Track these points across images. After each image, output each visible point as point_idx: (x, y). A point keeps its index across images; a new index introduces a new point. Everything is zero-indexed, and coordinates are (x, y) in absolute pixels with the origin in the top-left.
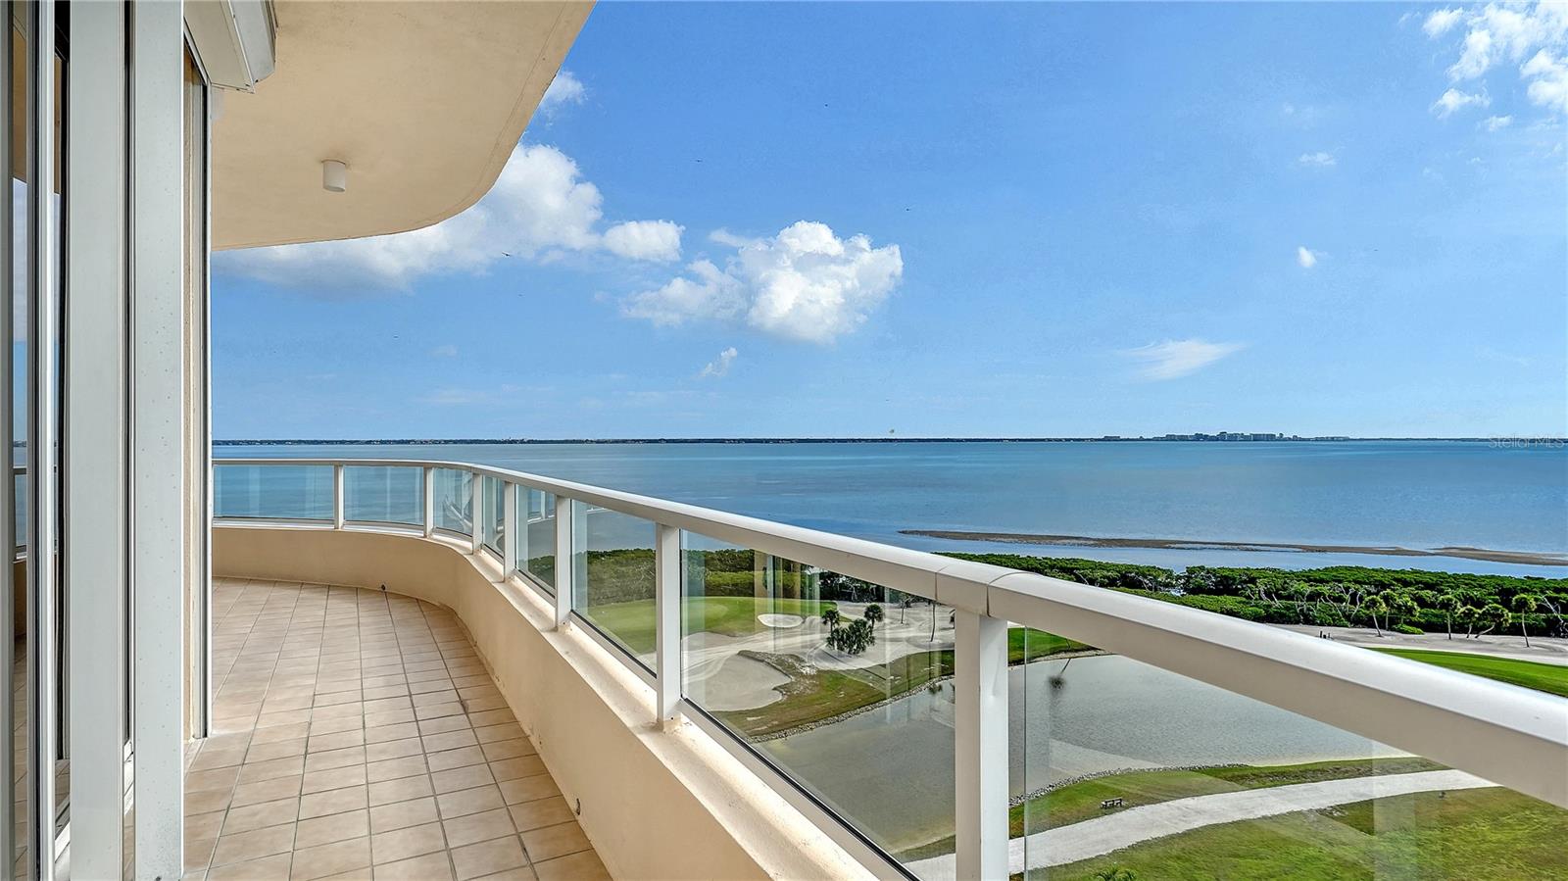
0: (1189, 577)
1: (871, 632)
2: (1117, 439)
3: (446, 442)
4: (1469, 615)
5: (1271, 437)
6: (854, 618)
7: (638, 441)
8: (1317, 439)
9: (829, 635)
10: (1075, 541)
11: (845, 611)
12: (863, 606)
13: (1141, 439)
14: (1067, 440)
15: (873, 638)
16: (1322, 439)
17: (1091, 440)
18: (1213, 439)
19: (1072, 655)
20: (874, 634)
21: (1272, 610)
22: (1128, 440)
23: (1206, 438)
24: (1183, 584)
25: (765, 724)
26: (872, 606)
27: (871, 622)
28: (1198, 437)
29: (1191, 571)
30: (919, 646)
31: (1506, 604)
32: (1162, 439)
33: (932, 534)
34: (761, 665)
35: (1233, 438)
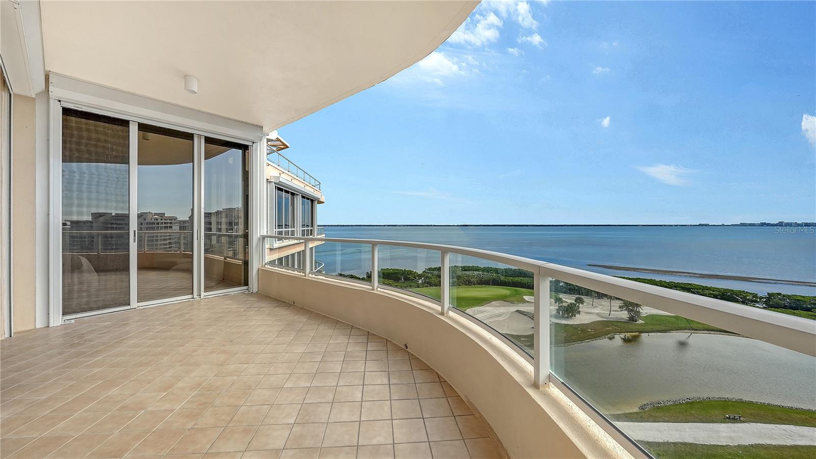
0: (770, 298)
1: (578, 308)
2: (707, 225)
3: (407, 226)
6: (569, 301)
7: (472, 225)
9: (557, 308)
10: (687, 274)
11: (565, 298)
12: (575, 297)
13: (723, 225)
15: (580, 311)
17: (691, 225)
18: (773, 225)
19: (693, 332)
20: (580, 310)
22: (714, 226)
23: (769, 225)
24: (765, 301)
25: (529, 342)
26: (578, 297)
27: (578, 304)
29: (770, 295)
30: (602, 317)
32: (737, 225)
33: (604, 267)
34: (526, 317)
35: (789, 225)
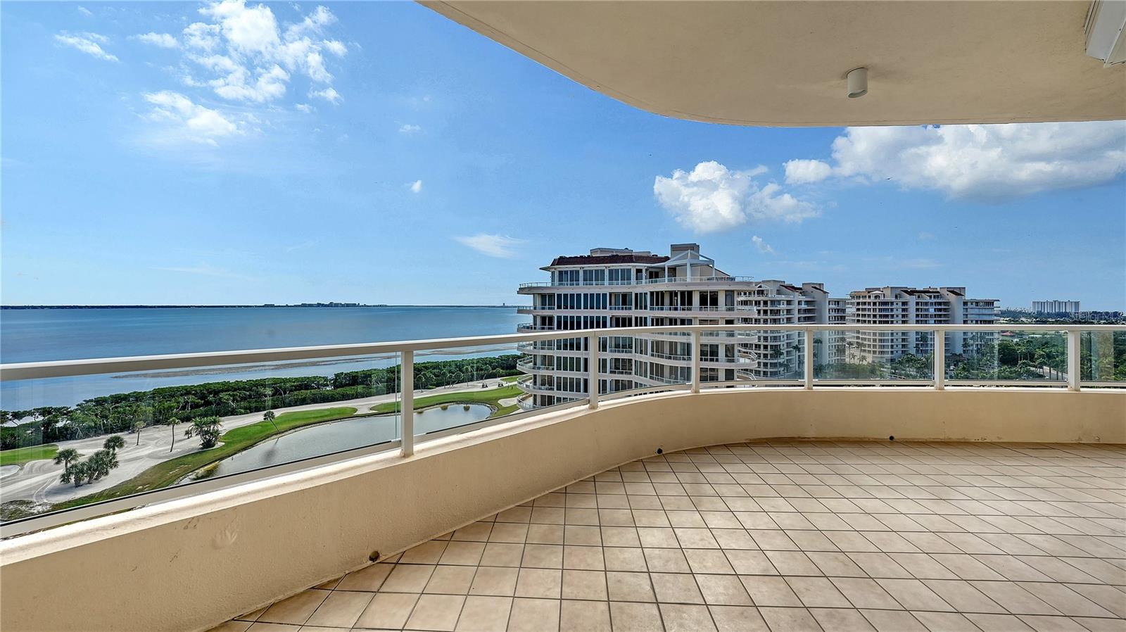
0: (336, 379)
1: (113, 458)
2: (272, 306)
4: (451, 377)
5: (354, 305)
6: (93, 451)
8: (374, 306)
9: (64, 473)
13: (287, 306)
14: (239, 306)
15: (116, 462)
16: (376, 306)
18: (326, 306)
19: (280, 435)
20: (117, 459)
21: (379, 388)
22: (279, 306)
23: (323, 305)
26: (113, 438)
27: (112, 451)
28: (319, 305)
31: (460, 370)
35: (337, 305)
